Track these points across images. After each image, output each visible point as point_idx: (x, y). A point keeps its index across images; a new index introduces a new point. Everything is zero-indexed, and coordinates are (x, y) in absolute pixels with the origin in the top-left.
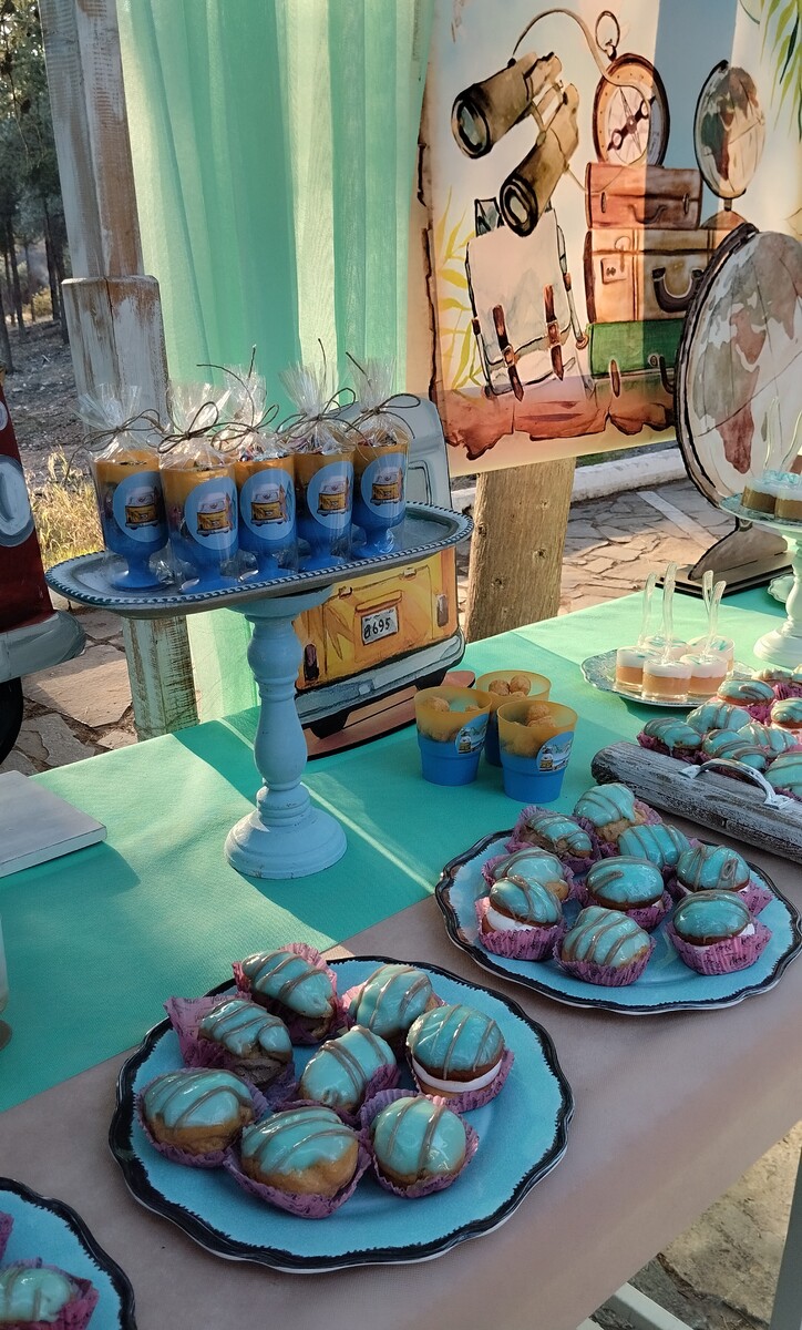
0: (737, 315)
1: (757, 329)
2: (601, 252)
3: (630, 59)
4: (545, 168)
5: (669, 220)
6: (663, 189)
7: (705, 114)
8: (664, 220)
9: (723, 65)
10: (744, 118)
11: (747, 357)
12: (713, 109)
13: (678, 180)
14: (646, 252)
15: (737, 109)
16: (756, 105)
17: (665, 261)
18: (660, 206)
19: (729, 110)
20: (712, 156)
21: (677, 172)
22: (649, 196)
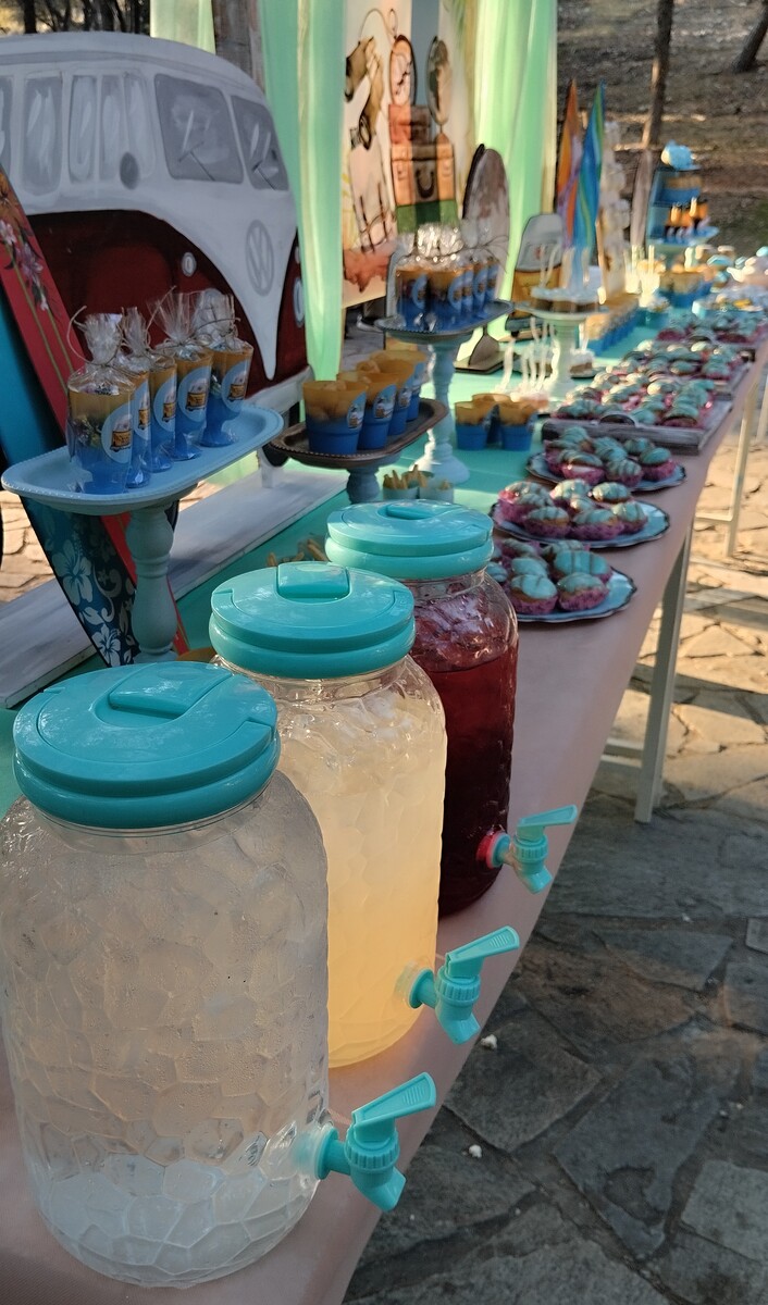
0: (481, 199)
2: (397, 160)
3: (401, 38)
4: (373, 108)
5: (420, 138)
6: (416, 119)
7: (429, 70)
8: (418, 139)
9: (435, 39)
10: (444, 72)
12: (433, 68)
13: (421, 113)
14: (414, 159)
15: (441, 66)
16: (449, 63)
17: (420, 165)
18: (416, 130)
19: (438, 68)
20: (433, 97)
21: (422, 108)
22: (412, 124)
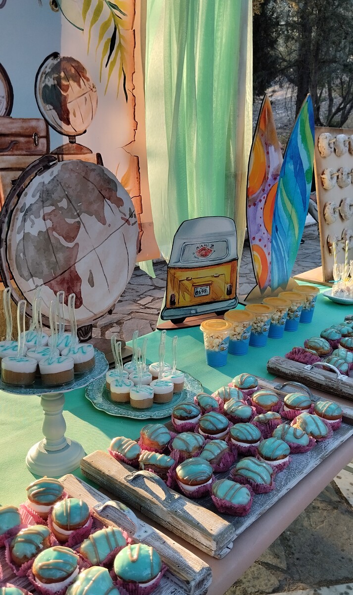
0: (50, 214)
1: (71, 221)
5: (22, 149)
6: (13, 131)
7: (43, 85)
8: (17, 150)
9: (55, 55)
10: (78, 88)
11: (65, 239)
12: (50, 82)
13: (25, 125)
14: (3, 169)
15: (71, 82)
16: (88, 80)
18: (12, 142)
19: (64, 82)
20: (54, 111)
21: (25, 120)
